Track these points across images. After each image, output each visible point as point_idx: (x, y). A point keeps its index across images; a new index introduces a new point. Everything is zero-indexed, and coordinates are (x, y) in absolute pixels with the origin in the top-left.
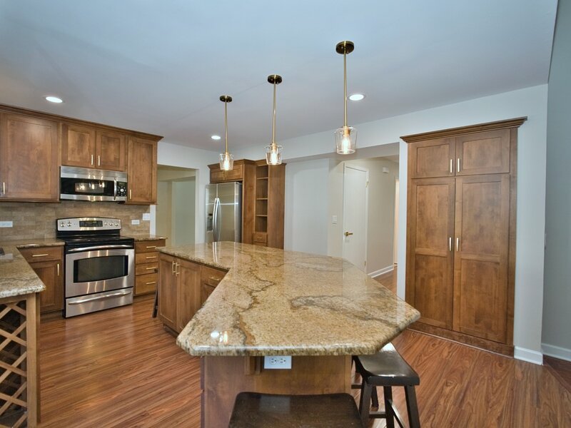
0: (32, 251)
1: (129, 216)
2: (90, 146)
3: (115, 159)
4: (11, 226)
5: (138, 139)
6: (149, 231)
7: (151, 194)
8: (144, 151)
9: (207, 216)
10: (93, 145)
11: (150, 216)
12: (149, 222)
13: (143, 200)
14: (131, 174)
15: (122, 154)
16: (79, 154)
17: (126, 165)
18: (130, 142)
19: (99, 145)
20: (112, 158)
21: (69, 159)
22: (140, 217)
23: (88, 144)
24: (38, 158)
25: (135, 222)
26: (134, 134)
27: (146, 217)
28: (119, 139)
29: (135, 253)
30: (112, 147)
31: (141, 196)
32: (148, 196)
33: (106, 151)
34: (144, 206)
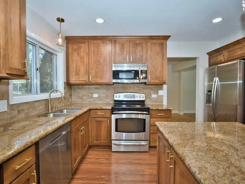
0: (97, 111)
1: (150, 92)
2: (127, 51)
3: (140, 56)
4: (97, 97)
5: (154, 41)
6: (162, 102)
7: (163, 77)
8: (157, 48)
9: (206, 92)
10: (128, 49)
11: (163, 92)
12: (162, 96)
13: (157, 81)
14: (150, 65)
15: (144, 53)
16: (121, 56)
17: (147, 59)
18: (149, 44)
19: (131, 49)
20: (139, 56)
21: (117, 60)
22: (157, 93)
23: (126, 50)
24: (104, 61)
25: (154, 96)
26: (152, 38)
27: (161, 93)
28: (143, 43)
29: (151, 117)
30: (139, 48)
31: (156, 79)
32: (161, 79)
33: (135, 52)
34: (159, 85)
